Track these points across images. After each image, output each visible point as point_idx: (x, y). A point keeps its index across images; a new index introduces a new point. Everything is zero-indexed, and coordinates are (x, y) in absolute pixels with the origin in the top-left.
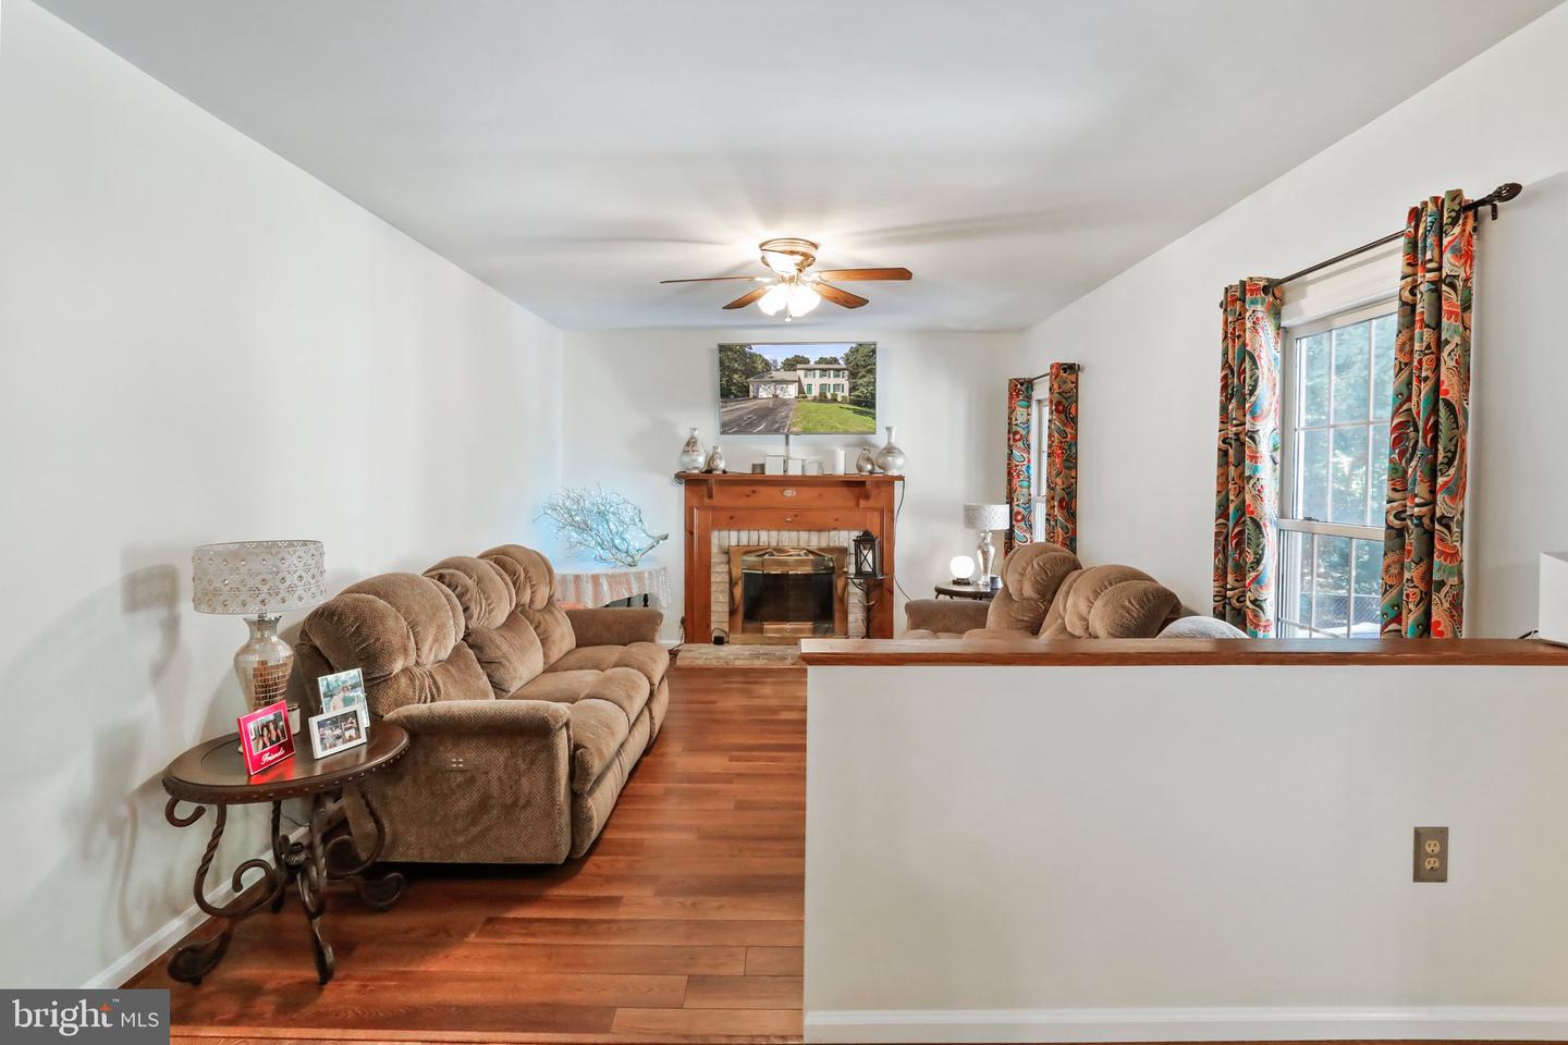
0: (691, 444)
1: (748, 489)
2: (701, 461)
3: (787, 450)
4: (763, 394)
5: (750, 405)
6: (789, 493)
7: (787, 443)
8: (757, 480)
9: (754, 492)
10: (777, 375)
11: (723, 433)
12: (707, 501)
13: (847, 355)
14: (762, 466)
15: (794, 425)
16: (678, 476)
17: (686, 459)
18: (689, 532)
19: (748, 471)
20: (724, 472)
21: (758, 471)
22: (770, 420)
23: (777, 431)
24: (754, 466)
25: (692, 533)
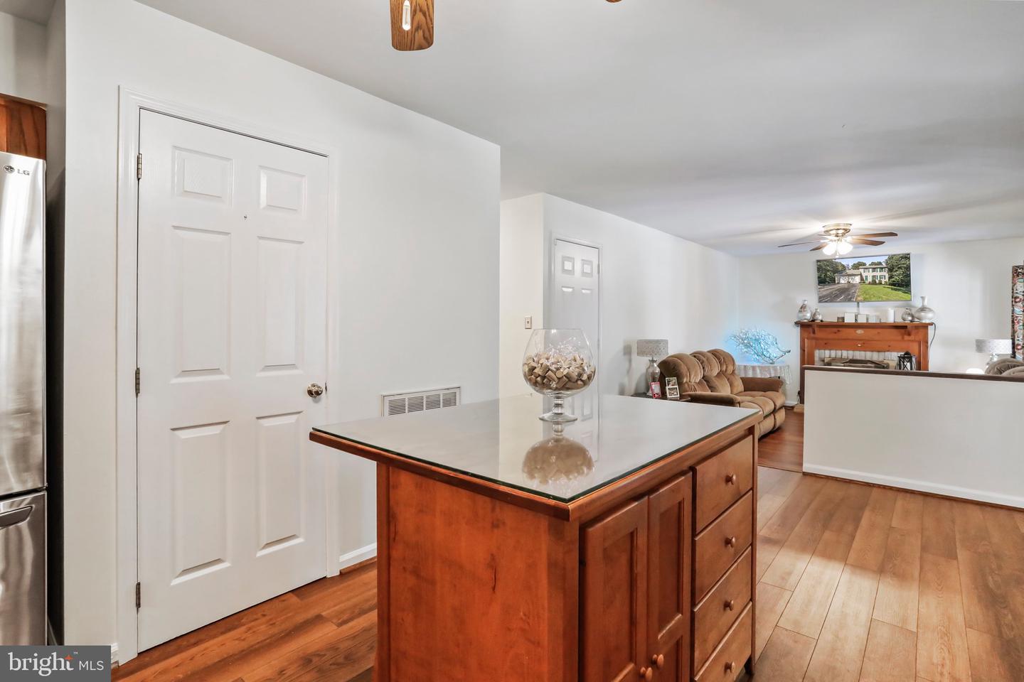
0: (803, 308)
1: (835, 330)
2: (808, 315)
3: (858, 310)
4: (842, 281)
5: (836, 287)
6: (860, 332)
7: (858, 306)
8: (840, 325)
9: (839, 331)
10: (849, 272)
11: (820, 302)
12: (812, 335)
13: (886, 260)
14: (843, 318)
15: (859, 296)
16: (796, 323)
17: (801, 315)
18: (803, 349)
19: (835, 320)
20: (822, 321)
21: (841, 320)
22: (846, 294)
23: (850, 300)
24: (838, 318)
25: (804, 351)
